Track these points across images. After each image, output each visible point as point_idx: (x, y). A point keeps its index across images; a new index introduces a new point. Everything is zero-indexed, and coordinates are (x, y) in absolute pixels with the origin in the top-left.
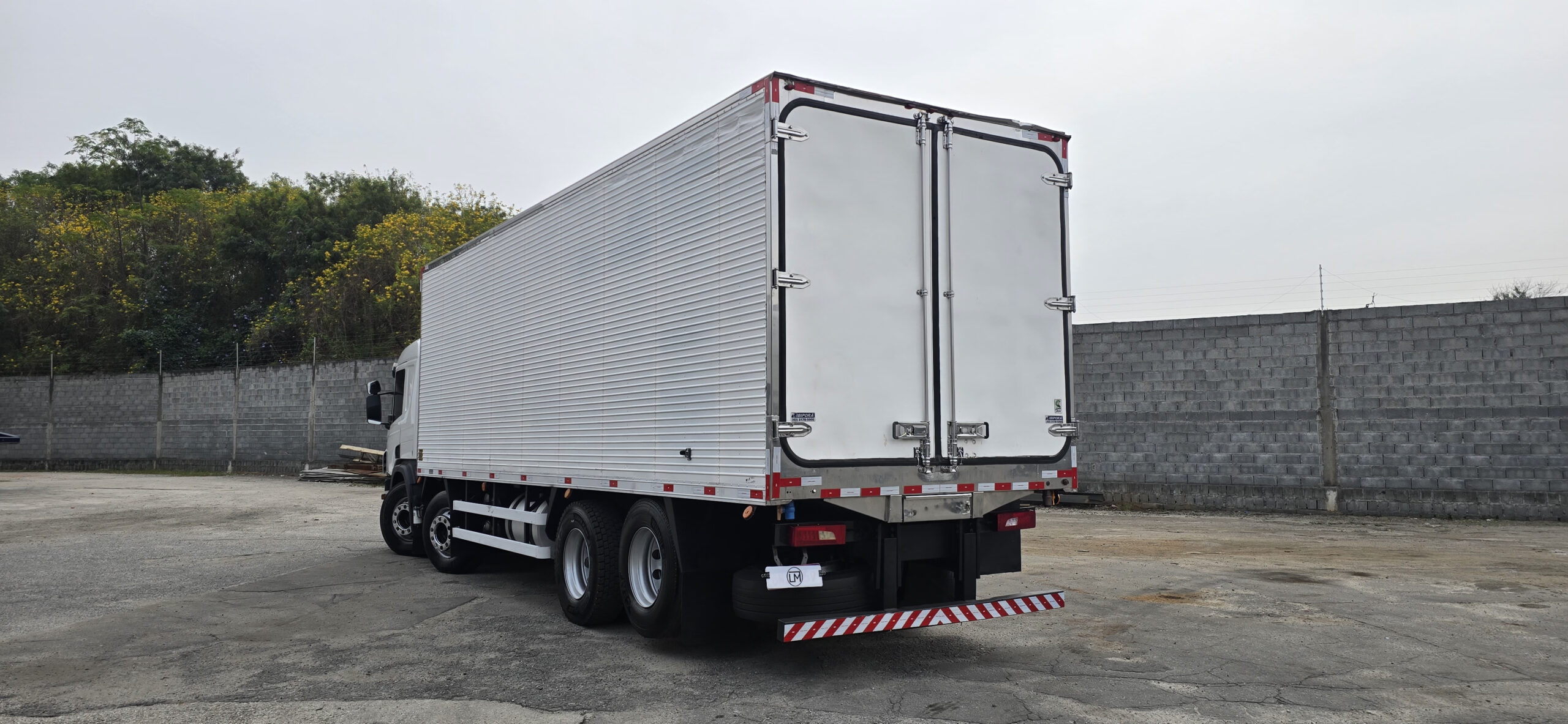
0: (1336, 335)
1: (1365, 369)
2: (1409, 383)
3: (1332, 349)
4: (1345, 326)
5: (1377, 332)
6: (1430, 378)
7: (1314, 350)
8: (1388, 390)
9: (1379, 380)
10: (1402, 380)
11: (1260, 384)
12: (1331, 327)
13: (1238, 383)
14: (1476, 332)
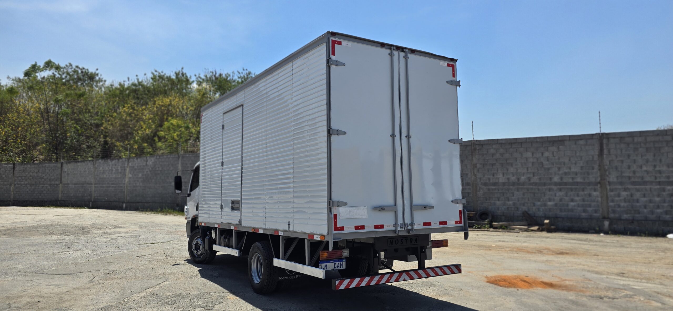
0: (607, 145)
3: (605, 151)
4: (612, 140)
5: (628, 144)
6: (655, 166)
7: (597, 152)
8: (634, 172)
9: (629, 167)
10: (641, 167)
11: (570, 168)
12: (605, 141)
13: (559, 169)
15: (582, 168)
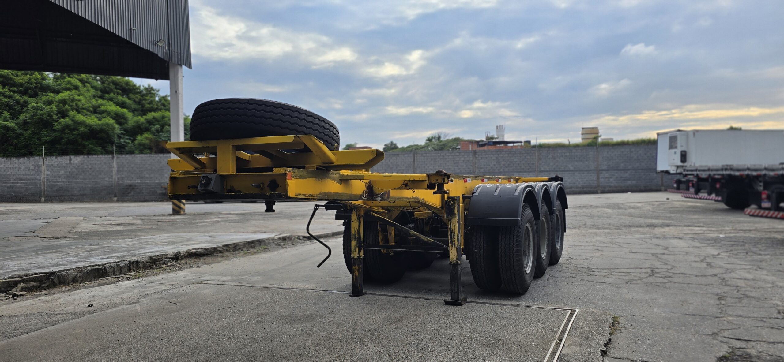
0: (417, 157)
1: (422, 164)
2: (430, 167)
3: (416, 160)
4: (418, 155)
5: (424, 157)
6: (434, 167)
7: (412, 160)
8: (426, 169)
9: (424, 167)
10: (429, 167)
11: (401, 167)
12: (416, 155)
13: (397, 167)
14: (442, 157)
15: (406, 167)
